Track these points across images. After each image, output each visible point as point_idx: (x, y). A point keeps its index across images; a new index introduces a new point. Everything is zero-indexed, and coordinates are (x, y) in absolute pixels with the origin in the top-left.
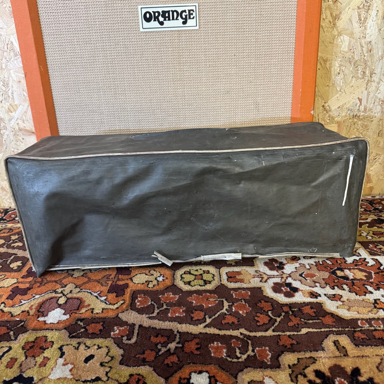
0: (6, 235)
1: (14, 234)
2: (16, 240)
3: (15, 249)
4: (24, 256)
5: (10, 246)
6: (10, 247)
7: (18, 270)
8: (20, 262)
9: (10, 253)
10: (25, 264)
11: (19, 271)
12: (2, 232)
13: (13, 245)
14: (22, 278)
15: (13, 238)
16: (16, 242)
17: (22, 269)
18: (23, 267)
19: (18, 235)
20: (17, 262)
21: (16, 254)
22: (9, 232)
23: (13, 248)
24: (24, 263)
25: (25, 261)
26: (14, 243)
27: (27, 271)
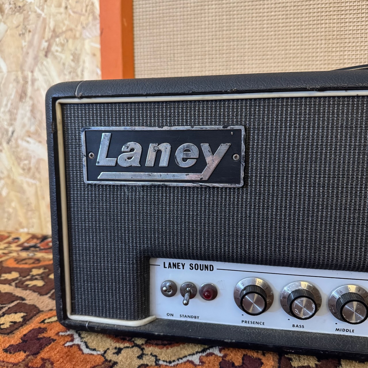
0: (26, 266)
1: (39, 268)
2: (37, 277)
3: (26, 290)
4: (35, 304)
5: (22, 284)
6: (21, 286)
7: (8, 331)
8: (22, 314)
9: (14, 296)
10: (28, 320)
11: (8, 334)
12: (24, 262)
13: (27, 283)
14: (6, 351)
15: (35, 272)
16: (36, 279)
17: (17, 329)
18: (22, 326)
19: (45, 269)
20: (16, 313)
21: (23, 299)
22: (33, 263)
23: (26, 288)
24: (28, 318)
25: (31, 315)
26: (31, 279)
27: (25, 335)
